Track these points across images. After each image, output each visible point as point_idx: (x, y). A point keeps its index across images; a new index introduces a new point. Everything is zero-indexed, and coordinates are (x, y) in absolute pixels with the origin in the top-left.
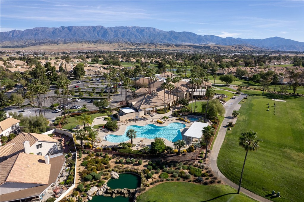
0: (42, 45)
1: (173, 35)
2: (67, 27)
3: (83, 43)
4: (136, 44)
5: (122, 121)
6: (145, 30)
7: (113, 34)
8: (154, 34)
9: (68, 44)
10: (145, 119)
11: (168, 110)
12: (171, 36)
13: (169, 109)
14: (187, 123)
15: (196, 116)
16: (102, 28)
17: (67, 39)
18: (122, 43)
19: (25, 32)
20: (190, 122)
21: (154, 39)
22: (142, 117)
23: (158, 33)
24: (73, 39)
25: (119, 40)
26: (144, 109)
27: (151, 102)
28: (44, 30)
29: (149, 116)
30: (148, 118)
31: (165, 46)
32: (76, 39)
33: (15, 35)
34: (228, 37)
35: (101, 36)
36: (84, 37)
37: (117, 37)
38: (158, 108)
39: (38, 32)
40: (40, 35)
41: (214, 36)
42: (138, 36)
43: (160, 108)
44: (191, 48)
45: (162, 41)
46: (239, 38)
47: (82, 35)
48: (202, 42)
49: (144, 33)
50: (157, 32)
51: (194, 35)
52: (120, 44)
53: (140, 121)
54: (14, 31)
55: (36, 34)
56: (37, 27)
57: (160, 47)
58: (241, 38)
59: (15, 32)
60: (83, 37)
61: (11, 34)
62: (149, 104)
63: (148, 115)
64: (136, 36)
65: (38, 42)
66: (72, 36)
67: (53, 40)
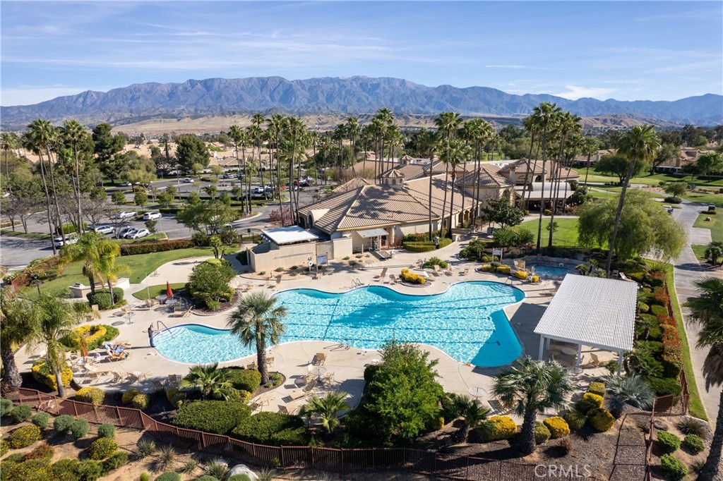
0: (145, 121)
1: (447, 96)
2: (201, 82)
3: (236, 116)
4: (360, 116)
5: (261, 274)
6: (382, 85)
7: (307, 94)
8: (404, 94)
9: (202, 119)
10: (353, 266)
11: (445, 240)
12: (442, 98)
13: (449, 235)
14: (529, 282)
15: (560, 259)
16: (280, 83)
17: (201, 108)
18: (327, 115)
19: (110, 94)
20: (540, 281)
21: (403, 105)
22: (346, 262)
23: (413, 92)
24: (215, 107)
25: (319, 109)
26: (354, 231)
27: (383, 210)
28: (151, 89)
29: (372, 257)
30: (367, 266)
31: (428, 120)
32: (221, 107)
33: (88, 101)
34: (583, 98)
35: (280, 101)
36: (240, 103)
37: (315, 103)
38: (407, 231)
39: (137, 94)
40: (141, 101)
41: (548, 95)
42: (363, 98)
43: (414, 233)
44: (492, 123)
45: (421, 109)
46: (610, 99)
47: (235, 98)
48: (518, 111)
49: (378, 91)
50: (411, 89)
51: (500, 94)
52: (321, 116)
53: (335, 274)
54: (88, 93)
55: (133, 99)
56: (137, 83)
57: (417, 123)
58: (617, 99)
59: (90, 95)
60: (238, 103)
61: (81, 100)
62: (374, 216)
63: (368, 253)
64: (359, 100)
65: (137, 115)
66: (211, 102)
67: (170, 110)
